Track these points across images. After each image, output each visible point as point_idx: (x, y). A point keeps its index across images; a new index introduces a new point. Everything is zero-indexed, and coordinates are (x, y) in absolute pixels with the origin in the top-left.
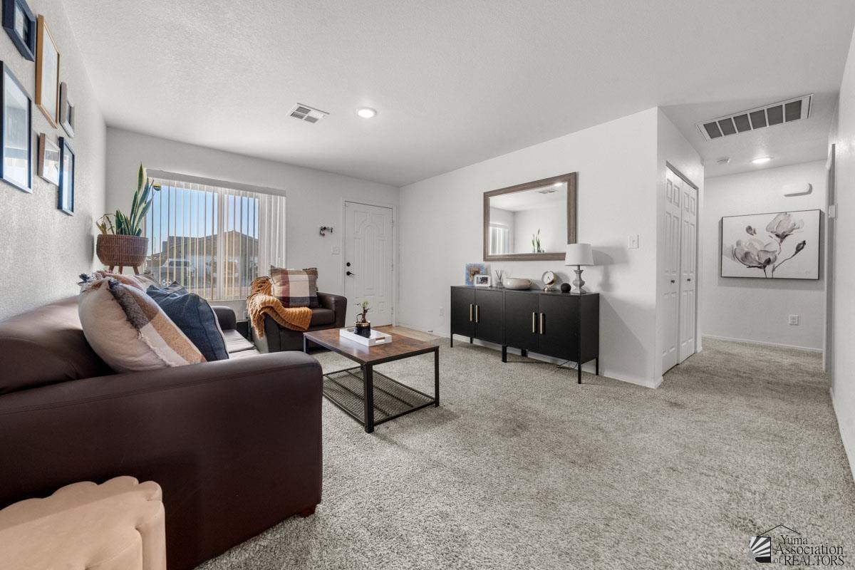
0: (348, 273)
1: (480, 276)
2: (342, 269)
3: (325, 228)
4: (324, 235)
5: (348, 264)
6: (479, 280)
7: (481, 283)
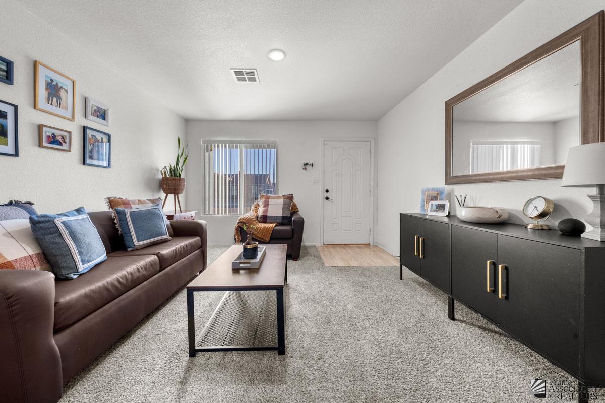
0: (327, 198)
1: (435, 203)
2: (321, 194)
3: (307, 164)
4: (305, 169)
5: (327, 191)
6: (434, 207)
7: (436, 211)
